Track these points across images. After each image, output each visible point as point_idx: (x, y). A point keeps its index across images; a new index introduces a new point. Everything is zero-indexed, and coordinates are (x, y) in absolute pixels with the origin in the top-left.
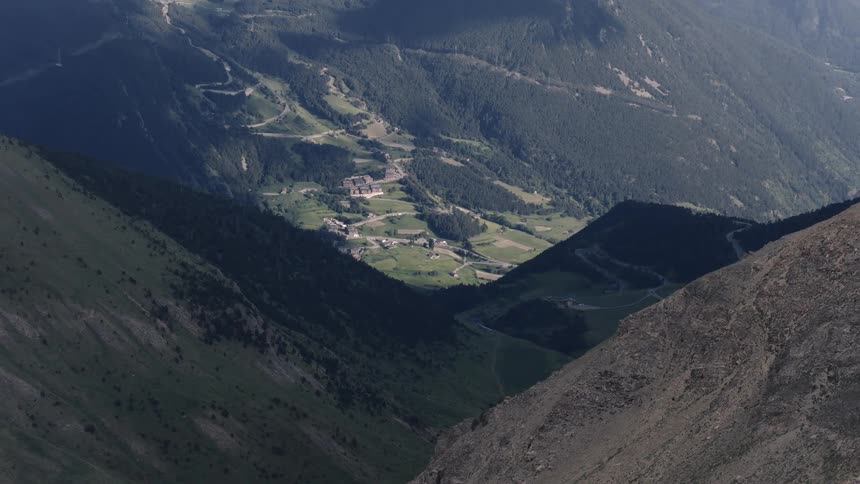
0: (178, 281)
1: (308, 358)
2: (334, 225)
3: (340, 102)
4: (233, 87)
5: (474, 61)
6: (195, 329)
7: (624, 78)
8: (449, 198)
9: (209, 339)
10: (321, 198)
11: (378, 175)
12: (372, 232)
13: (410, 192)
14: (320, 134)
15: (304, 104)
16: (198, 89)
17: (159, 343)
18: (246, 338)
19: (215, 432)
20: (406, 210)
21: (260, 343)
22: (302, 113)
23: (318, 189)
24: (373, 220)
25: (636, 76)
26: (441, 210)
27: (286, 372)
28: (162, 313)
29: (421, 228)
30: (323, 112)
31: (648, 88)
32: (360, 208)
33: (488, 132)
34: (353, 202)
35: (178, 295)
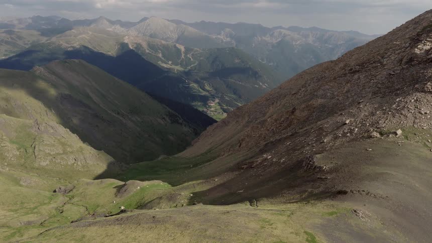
0: (167, 113)
1: (190, 127)
2: (205, 110)
3: (207, 88)
4: (188, 84)
5: (233, 80)
6: (169, 121)
7: (261, 84)
8: (227, 106)
9: (172, 123)
10: (203, 105)
11: (214, 101)
12: (212, 111)
13: (219, 104)
14: (204, 93)
15: (201, 88)
16: (181, 85)
17: (162, 123)
18: (178, 123)
19: (171, 137)
20: (218, 107)
21: (181, 124)
22: (200, 89)
23: (202, 103)
24: (212, 109)
25: (263, 83)
26: (225, 108)
27: (186, 129)
28: (164, 118)
29: (221, 111)
30: (204, 89)
31: (265, 86)
32: (210, 107)
33: (235, 93)
34: (209, 106)
35: (167, 115)
